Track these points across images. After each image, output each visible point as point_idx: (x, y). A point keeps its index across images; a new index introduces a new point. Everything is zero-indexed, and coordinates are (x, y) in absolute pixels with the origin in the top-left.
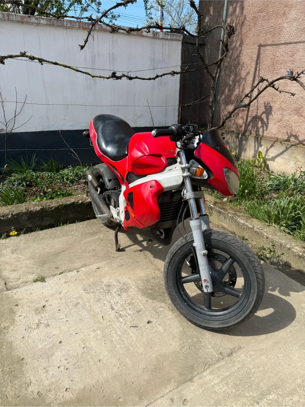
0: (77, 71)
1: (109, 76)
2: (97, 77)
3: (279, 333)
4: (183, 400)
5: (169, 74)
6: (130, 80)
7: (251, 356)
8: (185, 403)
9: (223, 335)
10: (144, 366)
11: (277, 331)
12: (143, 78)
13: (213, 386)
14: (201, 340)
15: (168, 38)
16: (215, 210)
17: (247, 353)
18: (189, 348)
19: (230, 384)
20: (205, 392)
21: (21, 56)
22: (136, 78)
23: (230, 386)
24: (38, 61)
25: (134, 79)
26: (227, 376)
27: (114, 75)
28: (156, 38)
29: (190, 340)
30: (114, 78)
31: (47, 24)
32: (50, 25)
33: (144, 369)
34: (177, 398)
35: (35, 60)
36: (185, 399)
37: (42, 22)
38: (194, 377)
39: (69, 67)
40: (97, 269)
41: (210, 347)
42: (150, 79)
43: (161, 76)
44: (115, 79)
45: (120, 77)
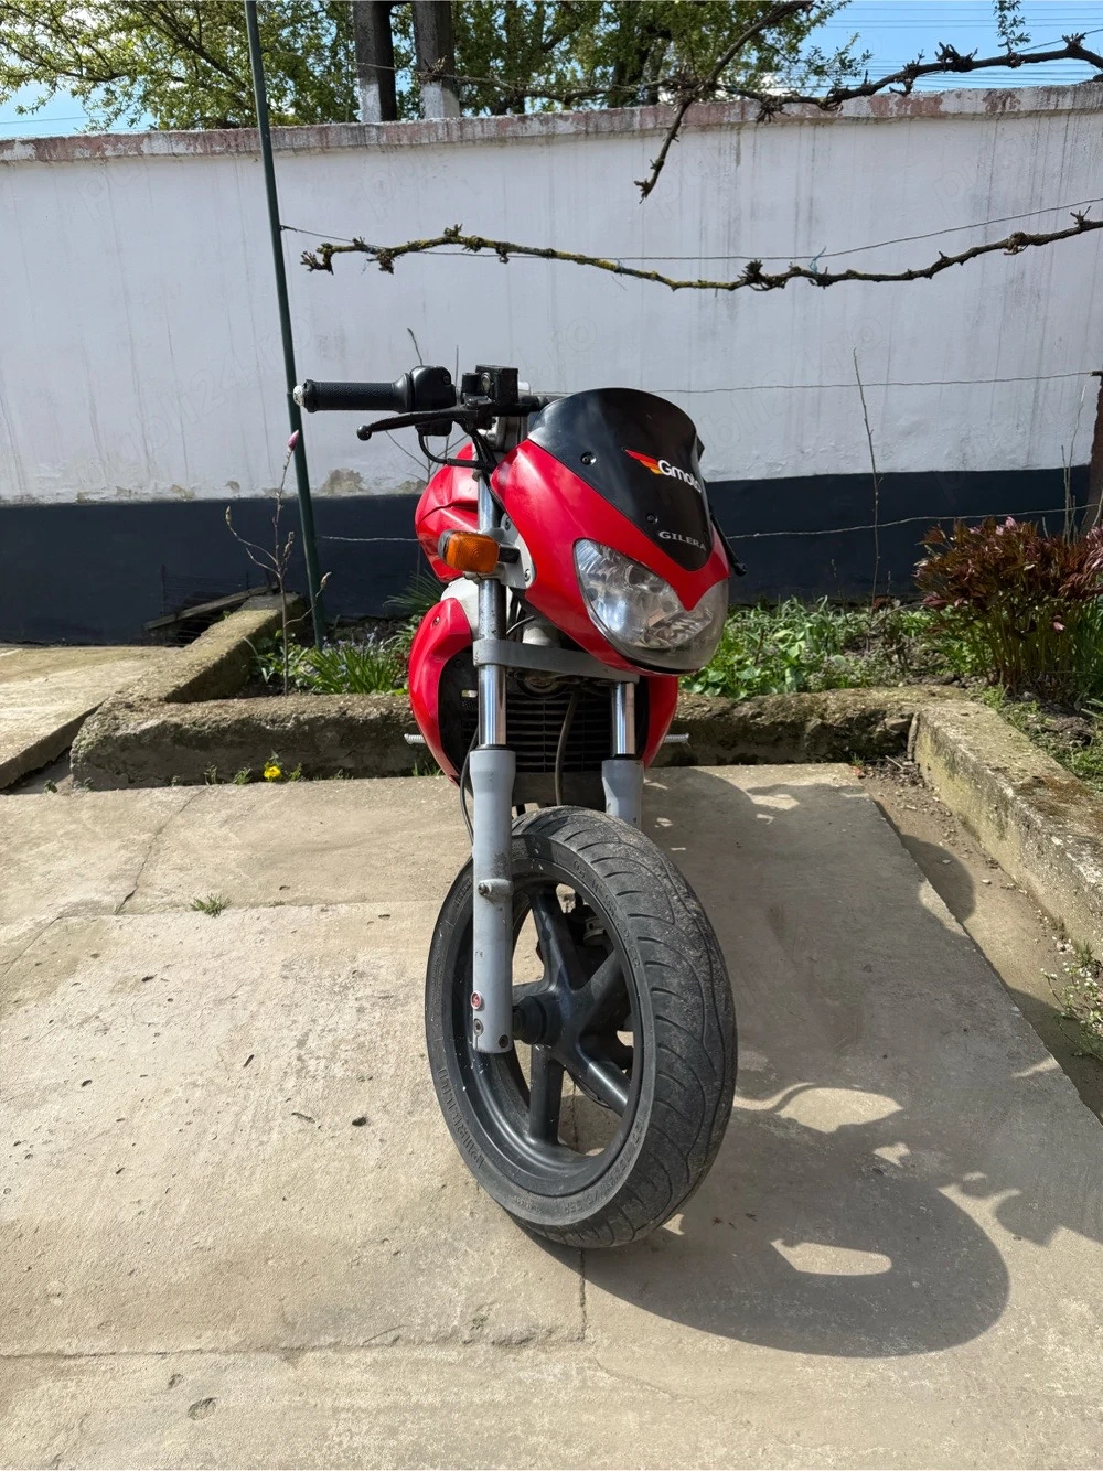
0: (620, 270)
1: (739, 280)
2: (689, 285)
3: (805, 1364)
4: (204, 1398)
5: (997, 247)
6: (821, 287)
7: (583, 1386)
8: (198, 1411)
9: (559, 1264)
10: (210, 1240)
11: (805, 1352)
12: (878, 274)
13: (336, 1410)
14: (463, 1245)
15: (1060, 108)
16: (1014, 811)
17: (580, 1371)
18: (394, 1251)
19: (401, 1437)
20: (292, 1414)
21: (444, 242)
22: (850, 275)
23: (392, 1443)
24: (493, 251)
25: (840, 283)
26: (418, 1406)
27: (754, 275)
28: (1001, 114)
29: (423, 1231)
30: (754, 285)
31: (577, 134)
32: (587, 133)
33: (201, 1249)
34: (193, 1382)
35: (483, 250)
36: (211, 1400)
37: (564, 127)
38: (313, 1349)
39: (593, 262)
40: (379, 919)
41: (466, 1280)
42: (910, 276)
43: (962, 260)
44: (759, 287)
45: (777, 278)
